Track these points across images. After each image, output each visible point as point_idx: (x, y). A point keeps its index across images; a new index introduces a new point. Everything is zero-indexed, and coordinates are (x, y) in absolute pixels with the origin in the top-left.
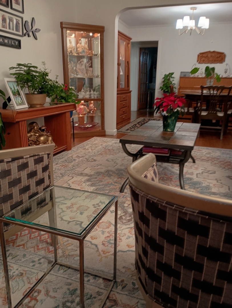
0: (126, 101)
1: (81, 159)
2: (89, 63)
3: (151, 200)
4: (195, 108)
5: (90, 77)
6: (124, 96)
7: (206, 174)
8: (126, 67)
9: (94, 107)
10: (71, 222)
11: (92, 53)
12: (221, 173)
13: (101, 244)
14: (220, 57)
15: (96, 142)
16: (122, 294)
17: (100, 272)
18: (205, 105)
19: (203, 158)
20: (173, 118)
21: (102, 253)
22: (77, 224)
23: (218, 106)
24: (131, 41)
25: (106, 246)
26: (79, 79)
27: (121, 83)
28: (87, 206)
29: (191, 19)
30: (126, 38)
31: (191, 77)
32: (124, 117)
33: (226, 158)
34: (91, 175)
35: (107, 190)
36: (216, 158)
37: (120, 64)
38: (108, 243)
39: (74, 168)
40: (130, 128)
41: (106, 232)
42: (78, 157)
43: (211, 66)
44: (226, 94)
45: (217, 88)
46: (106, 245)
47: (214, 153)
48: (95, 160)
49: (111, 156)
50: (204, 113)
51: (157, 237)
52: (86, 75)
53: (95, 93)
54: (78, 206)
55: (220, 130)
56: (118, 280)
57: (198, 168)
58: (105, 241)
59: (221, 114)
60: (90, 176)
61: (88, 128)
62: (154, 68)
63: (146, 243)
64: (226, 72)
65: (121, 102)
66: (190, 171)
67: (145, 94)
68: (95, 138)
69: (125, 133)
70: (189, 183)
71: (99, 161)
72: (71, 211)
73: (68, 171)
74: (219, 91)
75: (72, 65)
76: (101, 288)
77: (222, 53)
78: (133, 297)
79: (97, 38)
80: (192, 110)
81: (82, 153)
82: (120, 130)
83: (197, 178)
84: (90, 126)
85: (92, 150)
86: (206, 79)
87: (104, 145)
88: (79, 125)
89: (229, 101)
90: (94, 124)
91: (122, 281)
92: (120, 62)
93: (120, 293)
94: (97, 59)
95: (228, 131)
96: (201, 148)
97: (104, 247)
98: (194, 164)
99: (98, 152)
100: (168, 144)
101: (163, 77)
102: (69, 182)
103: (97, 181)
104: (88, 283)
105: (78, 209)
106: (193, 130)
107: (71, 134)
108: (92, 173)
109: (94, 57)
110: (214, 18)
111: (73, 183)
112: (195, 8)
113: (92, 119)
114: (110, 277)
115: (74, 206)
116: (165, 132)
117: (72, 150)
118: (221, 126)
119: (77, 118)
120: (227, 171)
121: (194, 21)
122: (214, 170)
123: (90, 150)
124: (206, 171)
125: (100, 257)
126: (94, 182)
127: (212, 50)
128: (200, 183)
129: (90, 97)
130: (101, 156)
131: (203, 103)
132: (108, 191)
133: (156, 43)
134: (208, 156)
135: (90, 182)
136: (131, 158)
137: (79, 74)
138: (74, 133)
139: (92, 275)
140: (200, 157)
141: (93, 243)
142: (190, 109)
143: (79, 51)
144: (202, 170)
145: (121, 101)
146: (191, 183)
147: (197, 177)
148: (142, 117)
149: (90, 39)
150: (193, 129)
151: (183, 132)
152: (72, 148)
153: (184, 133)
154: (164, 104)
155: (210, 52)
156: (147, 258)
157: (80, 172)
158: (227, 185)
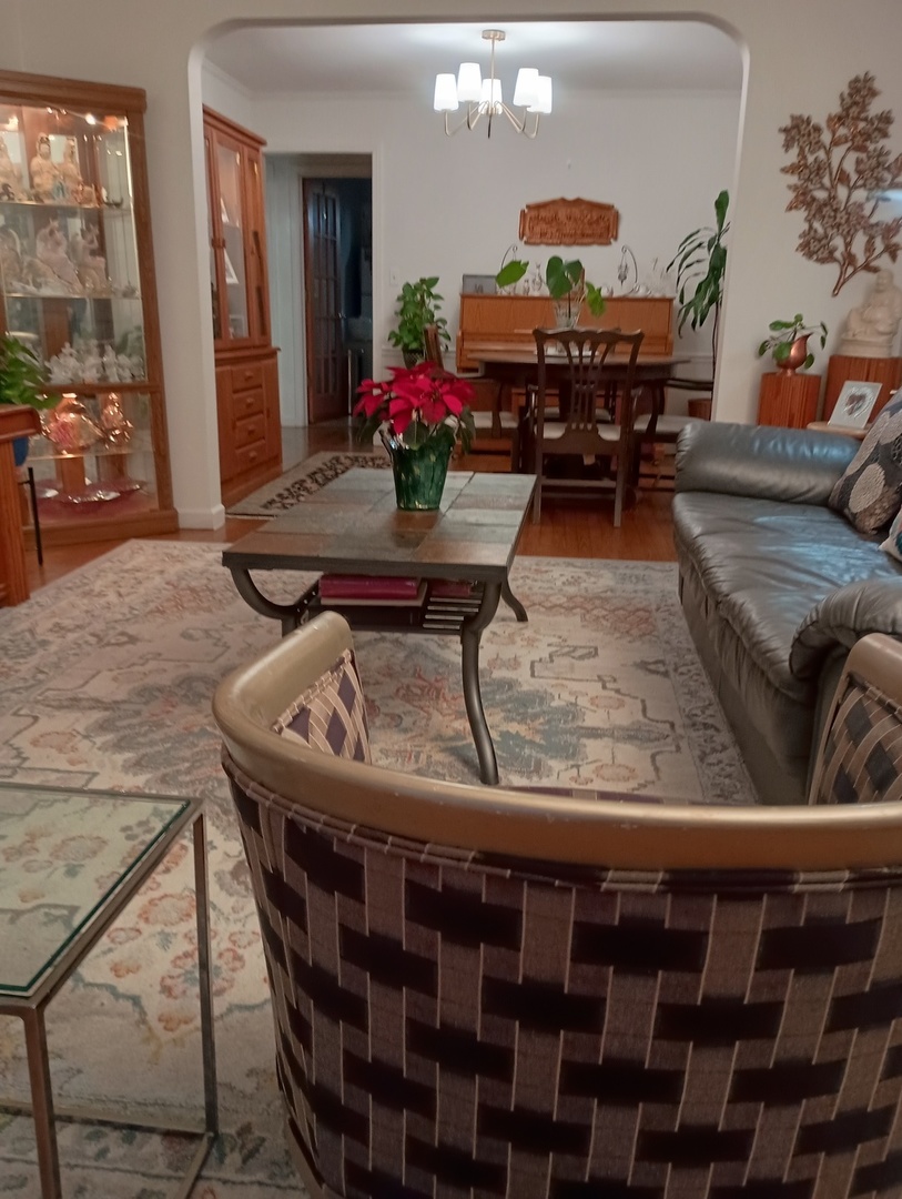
0: (259, 390)
1: (71, 637)
2: (89, 237)
3: (302, 824)
4: (522, 411)
5: (97, 296)
6: (248, 369)
7: (566, 661)
8: (248, 253)
9: (124, 419)
10: (26, 916)
11: (99, 198)
12: (614, 655)
13: (158, 988)
14: (598, 222)
15: (139, 560)
16: (242, 1183)
17: (151, 1109)
18: (556, 400)
19: (554, 600)
20: (433, 458)
21: (158, 1027)
22: (52, 920)
23: (600, 402)
24: (263, 149)
25: (176, 998)
26: (47, 300)
27: (232, 317)
28: (95, 835)
29: (485, 74)
30: (240, 137)
31: (504, 293)
32: (252, 454)
33: (633, 595)
34: (116, 702)
35: (184, 760)
36: (601, 598)
37: (224, 241)
38: (186, 981)
39: (41, 676)
40: (280, 495)
41: (180, 937)
42: (59, 629)
43: (568, 254)
44: (626, 359)
45: (594, 339)
46: (177, 991)
47: (593, 579)
48: (133, 640)
49: (204, 615)
50: (552, 432)
51: (335, 963)
52: (78, 286)
53: (123, 359)
54: (57, 839)
55: (613, 491)
56: (228, 1129)
57: (537, 640)
58: (171, 977)
59: (610, 434)
60: (113, 706)
61: (101, 502)
62: (363, 257)
63: (300, 990)
64: (622, 278)
65: (236, 396)
66: (508, 653)
67: (334, 359)
68: (133, 544)
69: (260, 518)
70: (503, 703)
71: (150, 641)
72: (28, 868)
73: (14, 696)
74: (602, 347)
75: (15, 243)
76: (157, 1177)
77: (608, 208)
78: (284, 1189)
79: (118, 136)
80: (513, 420)
81: (76, 613)
82: (239, 507)
83: (533, 680)
84: (107, 498)
85: (120, 595)
86: (555, 304)
87: (174, 570)
88: (63, 492)
89: (636, 386)
90: (128, 488)
91: (245, 1130)
92: (225, 235)
93: (234, 1183)
94: (123, 221)
95: (639, 495)
96: (545, 562)
97: (171, 1001)
98: (521, 625)
99: (146, 603)
100: (414, 560)
101: (400, 292)
102: (17, 742)
103: (141, 725)
104: (100, 1163)
105: (56, 853)
106: (510, 500)
107: (26, 534)
108: (120, 696)
109: (107, 212)
110: (571, 75)
111: (35, 743)
112: (501, 36)
113: (116, 466)
114: (194, 1121)
115: (40, 843)
116: (403, 513)
117: (32, 601)
118: (613, 477)
119: (53, 464)
120: (638, 644)
121: (497, 83)
122: (592, 644)
123: (112, 597)
124: (566, 650)
125: (153, 1047)
126: (127, 732)
127: (570, 196)
128: (541, 697)
129: (104, 378)
130: (160, 620)
131: (548, 391)
132: (187, 765)
133: (366, 160)
134: (572, 590)
135: (112, 731)
136: (277, 624)
137: (46, 283)
138: (41, 526)
139: (116, 1127)
140: (542, 598)
141: (121, 990)
142: (503, 415)
143: (39, 185)
144: (549, 645)
145: (236, 392)
146: (510, 700)
147: (533, 675)
148: (327, 450)
149: (90, 139)
150: (509, 497)
151: (472, 511)
152: (32, 595)
153: (473, 516)
154: (393, 408)
155: (563, 201)
156: (308, 1048)
157: (70, 695)
158: (636, 698)
